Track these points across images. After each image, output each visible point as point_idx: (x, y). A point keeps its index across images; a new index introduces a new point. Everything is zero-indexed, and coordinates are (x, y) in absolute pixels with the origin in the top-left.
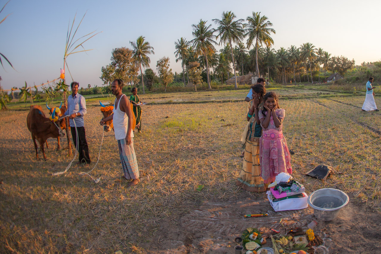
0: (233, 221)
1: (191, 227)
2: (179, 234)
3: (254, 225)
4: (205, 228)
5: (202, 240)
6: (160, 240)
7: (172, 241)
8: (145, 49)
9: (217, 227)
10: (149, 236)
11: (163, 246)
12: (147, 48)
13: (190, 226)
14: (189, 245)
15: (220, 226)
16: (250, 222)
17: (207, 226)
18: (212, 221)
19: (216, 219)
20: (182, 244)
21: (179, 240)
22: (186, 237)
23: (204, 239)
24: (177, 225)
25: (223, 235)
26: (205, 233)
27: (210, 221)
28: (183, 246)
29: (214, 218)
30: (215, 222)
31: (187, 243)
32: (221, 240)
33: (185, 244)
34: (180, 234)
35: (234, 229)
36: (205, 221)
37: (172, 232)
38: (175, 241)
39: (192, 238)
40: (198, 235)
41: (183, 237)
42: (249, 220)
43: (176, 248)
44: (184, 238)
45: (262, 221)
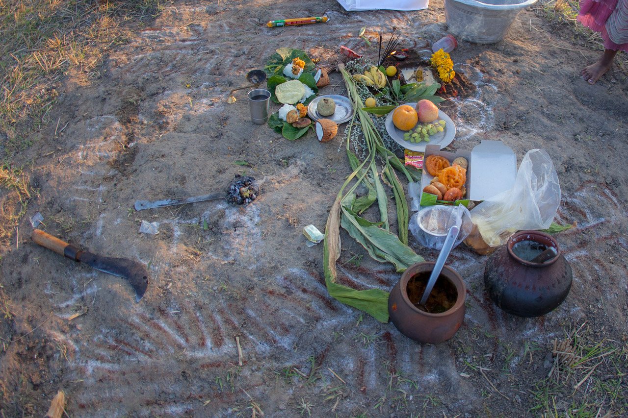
0: (240, 40)
1: (134, 72)
2: (105, 99)
3: (294, 42)
4: (169, 69)
5: (162, 99)
6: (59, 129)
7: (88, 121)
9: (200, 60)
10: (34, 130)
11: (67, 141)
13: (132, 70)
14: (131, 118)
15: (206, 57)
16: (283, 38)
17: (175, 62)
18: (185, 48)
19: (195, 43)
20: (112, 122)
21: (106, 114)
22: (122, 101)
23: (168, 95)
24: (99, 78)
25: (215, 76)
26: (170, 79)
27: (181, 49)
28: (117, 124)
29: (190, 40)
30: (192, 49)
31: (126, 114)
32: (211, 89)
33: (121, 118)
34: (108, 98)
35: (243, 57)
36: (167, 52)
37: (87, 100)
38: (95, 119)
39: (136, 101)
40: (152, 88)
41: (115, 101)
42: (280, 33)
43: (98, 137)
44: (116, 104)
45: (313, 35)
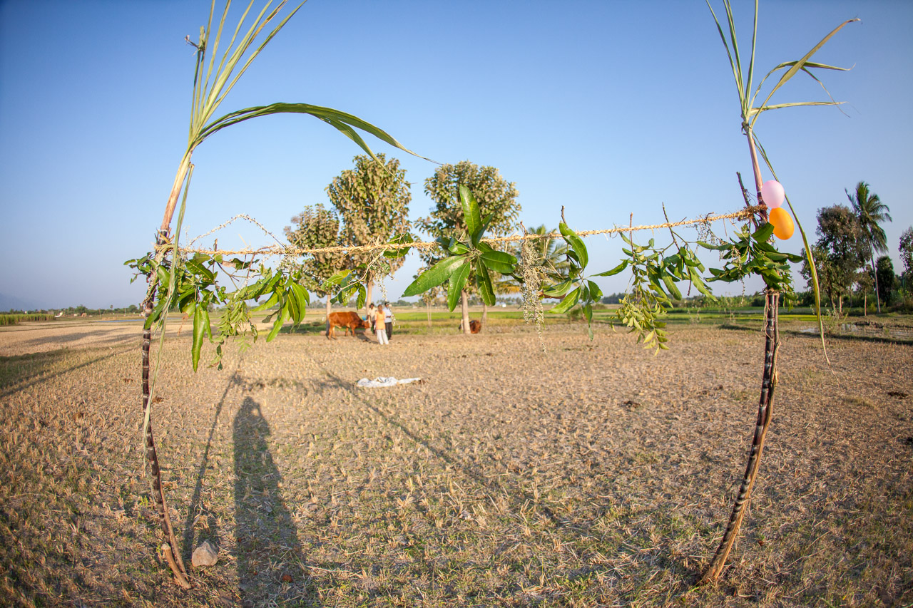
8: (873, 210)
12: (877, 208)
